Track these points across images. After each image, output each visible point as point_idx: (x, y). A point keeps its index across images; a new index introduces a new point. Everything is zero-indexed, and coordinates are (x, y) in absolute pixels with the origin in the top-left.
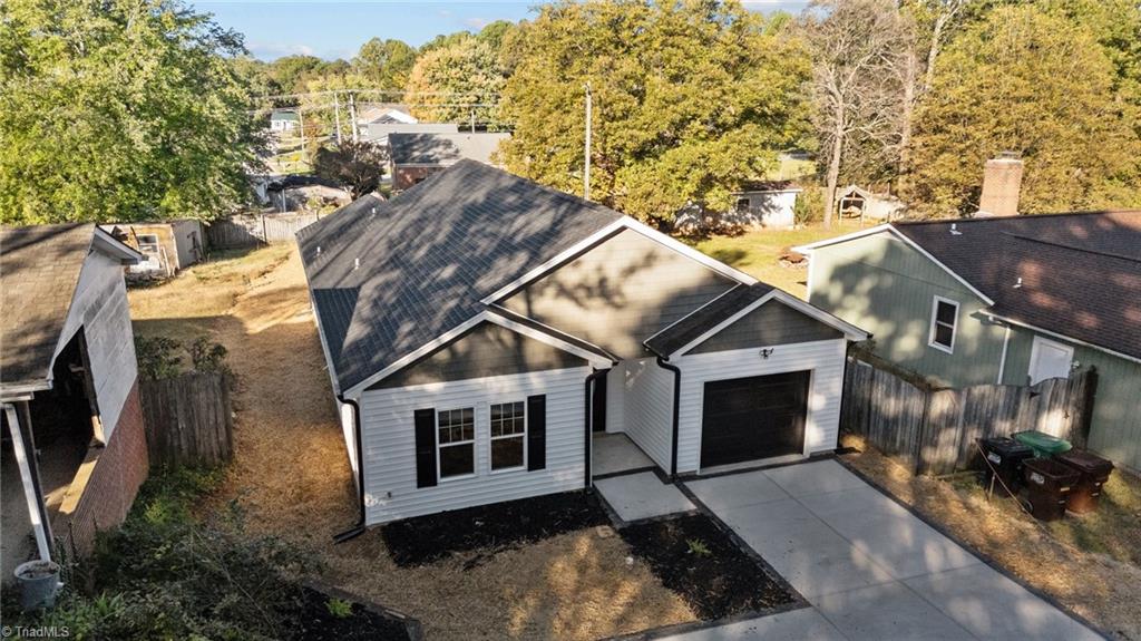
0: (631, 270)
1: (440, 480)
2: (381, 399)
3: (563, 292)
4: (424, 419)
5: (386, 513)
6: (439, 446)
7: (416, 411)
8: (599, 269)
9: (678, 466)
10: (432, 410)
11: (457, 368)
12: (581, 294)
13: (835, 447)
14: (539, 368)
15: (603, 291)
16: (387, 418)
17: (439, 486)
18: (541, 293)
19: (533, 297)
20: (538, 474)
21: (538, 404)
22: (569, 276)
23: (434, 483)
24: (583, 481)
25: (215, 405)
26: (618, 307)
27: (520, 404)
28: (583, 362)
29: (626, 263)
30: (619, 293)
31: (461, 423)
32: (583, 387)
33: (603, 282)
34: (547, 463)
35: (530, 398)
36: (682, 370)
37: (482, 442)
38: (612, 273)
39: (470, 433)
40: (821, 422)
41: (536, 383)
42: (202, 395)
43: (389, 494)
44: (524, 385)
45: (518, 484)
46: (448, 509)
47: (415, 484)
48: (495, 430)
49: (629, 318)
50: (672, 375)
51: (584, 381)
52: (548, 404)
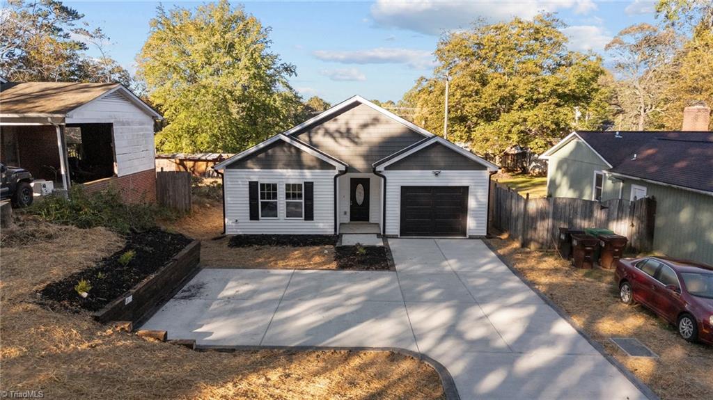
0: (365, 126)
1: (260, 217)
2: (235, 173)
3: (327, 133)
4: (253, 186)
5: (235, 230)
6: (260, 201)
7: (250, 182)
8: (347, 123)
9: (386, 230)
10: (257, 182)
11: (268, 163)
12: (337, 135)
13: (486, 234)
14: (310, 168)
15: (348, 134)
16: (236, 183)
17: (260, 221)
18: (316, 133)
19: (312, 134)
20: (309, 223)
21: (309, 186)
22: (331, 125)
23: (257, 218)
24: (333, 230)
25: (185, 185)
26: (356, 143)
27: (300, 185)
28: (333, 167)
29: (362, 122)
30: (358, 137)
31: (271, 190)
32: (333, 180)
33: (348, 130)
34: (314, 218)
35: (305, 183)
36: (387, 178)
37: (281, 201)
38: (354, 126)
39: (275, 196)
40: (475, 217)
41: (308, 175)
42: (180, 180)
43: (237, 221)
44: (302, 175)
45: (299, 226)
46: (264, 233)
47: (249, 218)
48: (288, 196)
49: (362, 149)
50: (383, 180)
51: (333, 177)
52: (314, 187)
